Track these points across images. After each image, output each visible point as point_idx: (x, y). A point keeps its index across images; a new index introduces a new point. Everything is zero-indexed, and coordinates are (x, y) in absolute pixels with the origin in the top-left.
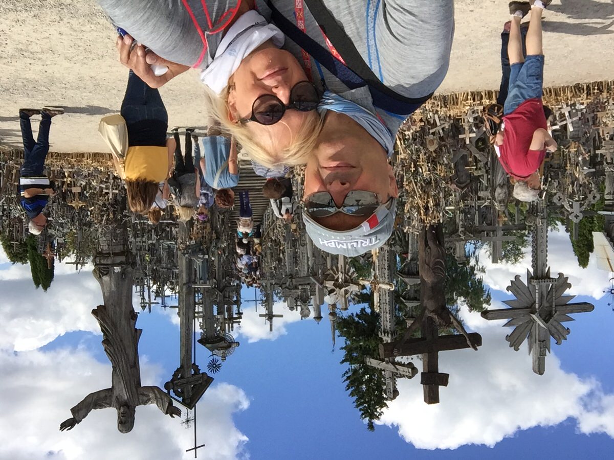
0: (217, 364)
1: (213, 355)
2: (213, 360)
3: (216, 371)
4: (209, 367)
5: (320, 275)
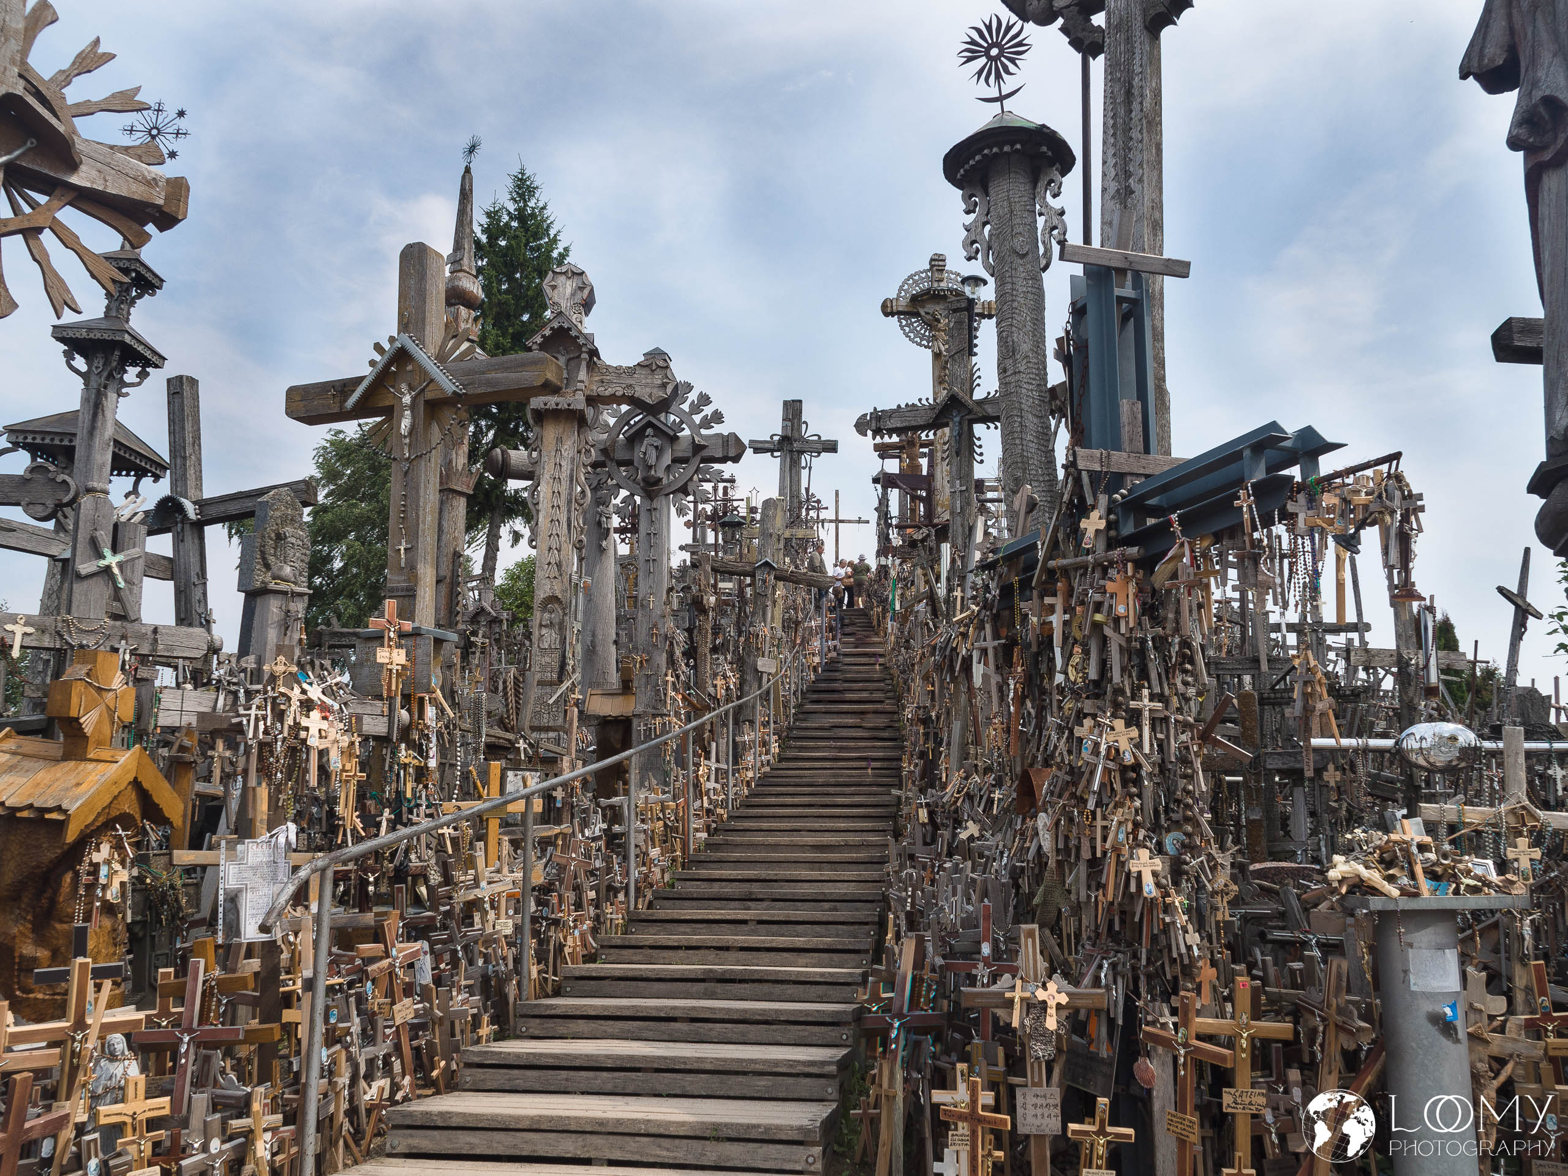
0: (983, 60)
1: (1001, 99)
2: (998, 77)
3: (989, 28)
4: (1020, 44)
5: (407, 399)
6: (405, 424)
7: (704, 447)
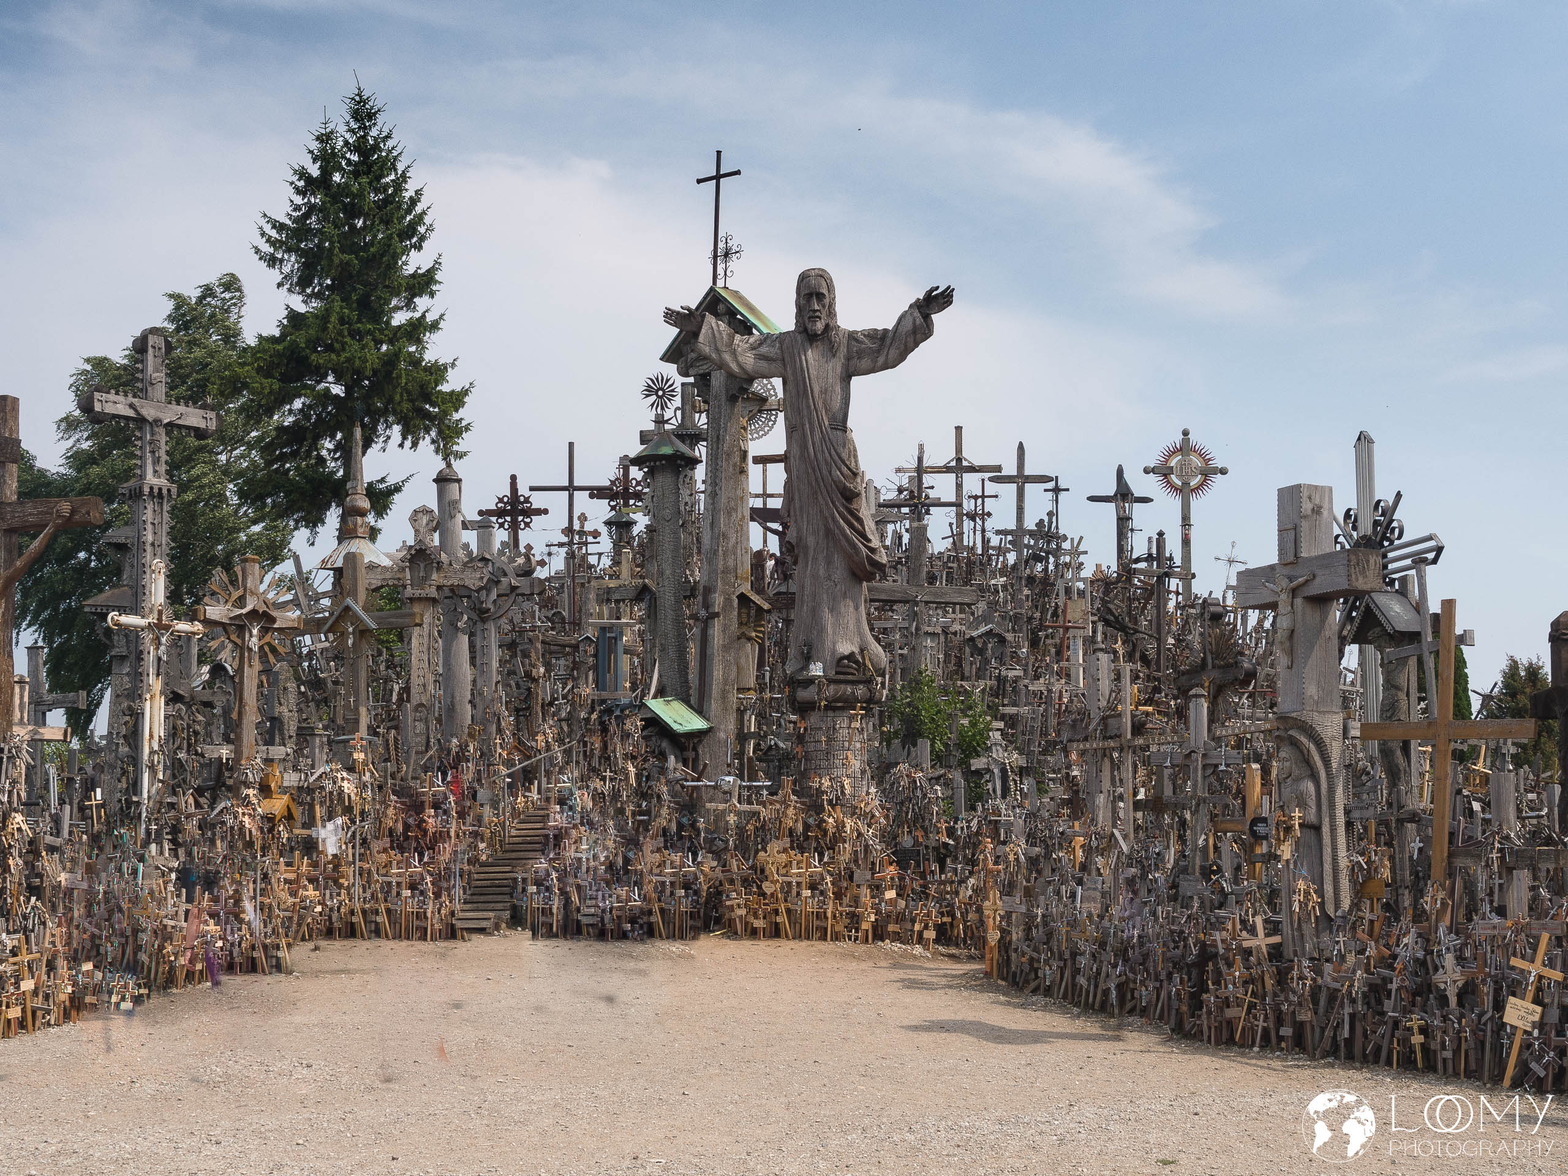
0: (654, 397)
3: (657, 379)
4: (673, 391)
6: (350, 642)
7: (517, 587)
